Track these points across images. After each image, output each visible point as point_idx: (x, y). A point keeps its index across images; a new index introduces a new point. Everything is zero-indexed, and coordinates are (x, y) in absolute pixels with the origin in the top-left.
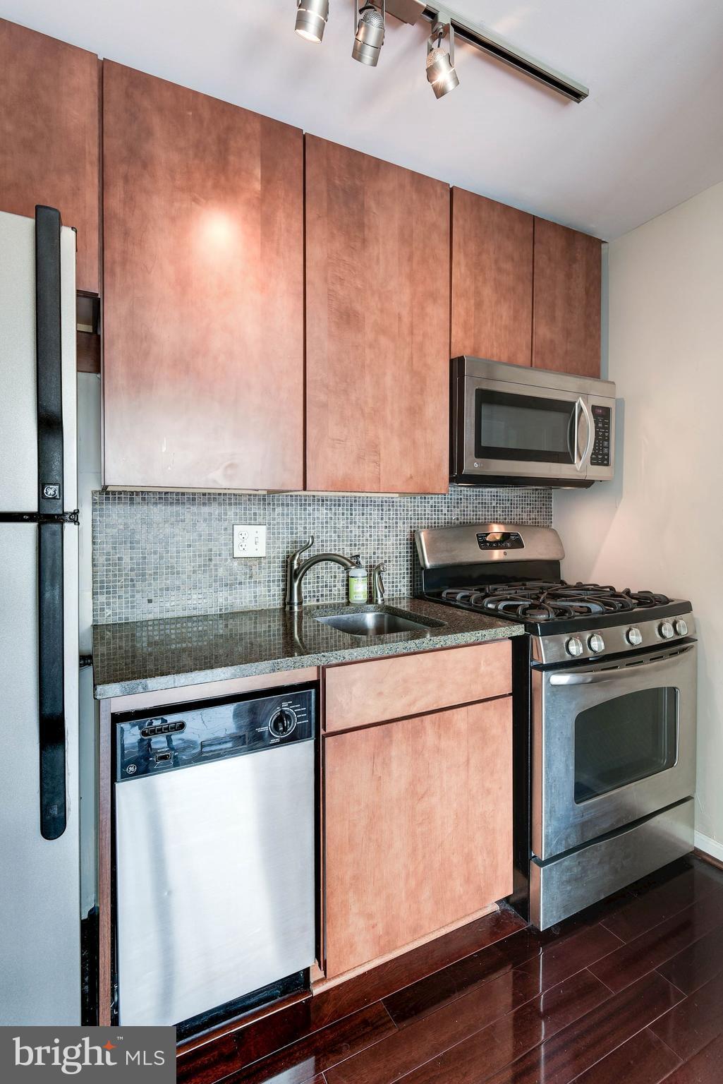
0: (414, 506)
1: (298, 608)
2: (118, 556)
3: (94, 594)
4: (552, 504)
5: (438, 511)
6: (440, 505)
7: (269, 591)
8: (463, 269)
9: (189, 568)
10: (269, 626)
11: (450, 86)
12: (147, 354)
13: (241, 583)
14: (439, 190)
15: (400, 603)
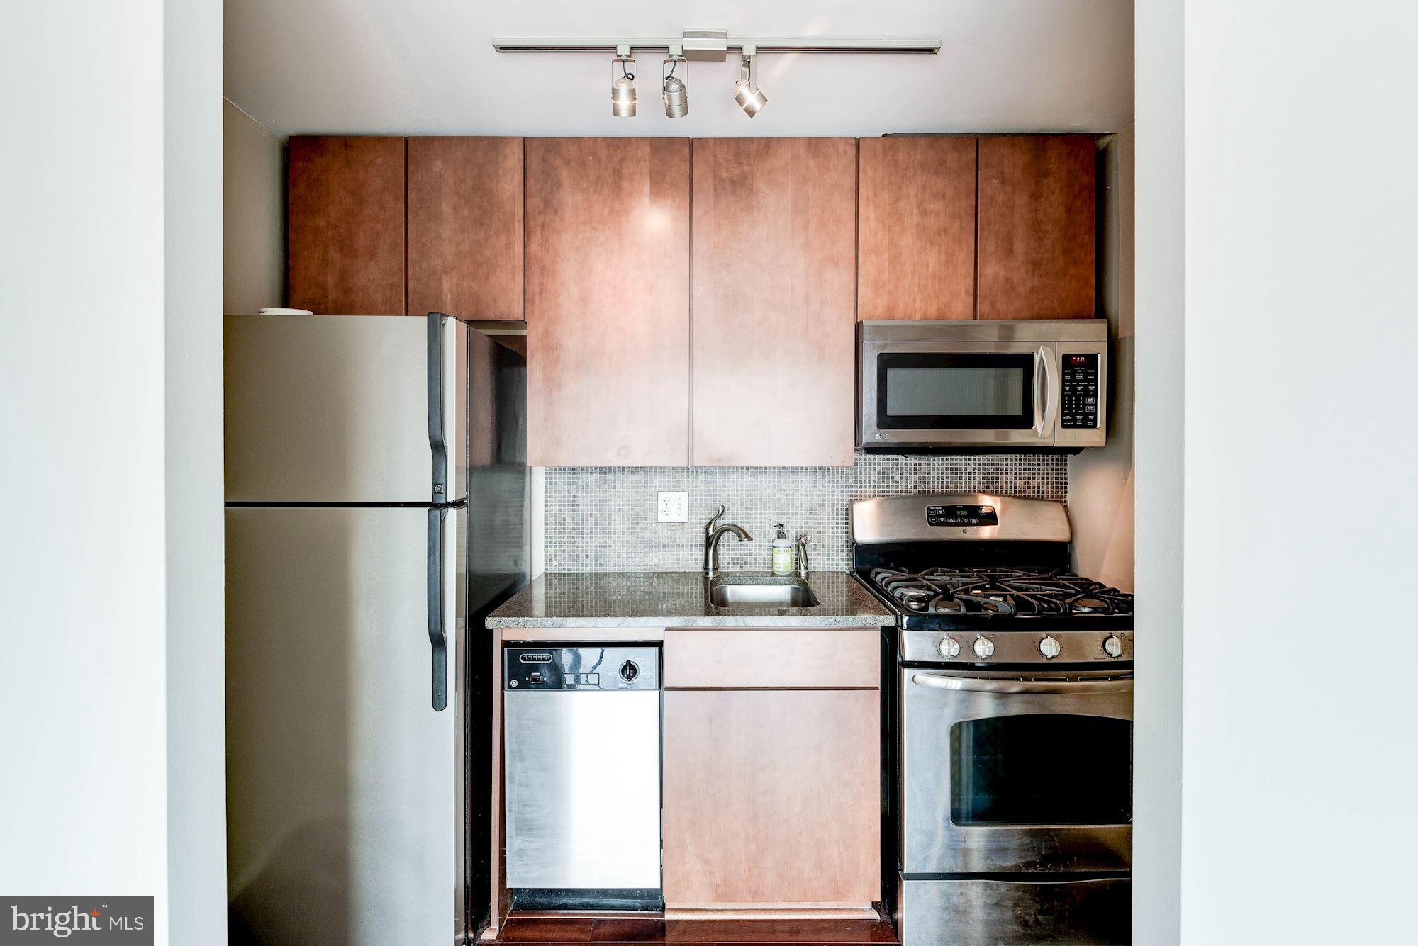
0: (856, 473)
1: (713, 574)
2: (563, 517)
3: (546, 547)
4: (1068, 468)
5: (888, 478)
6: (891, 471)
7: (692, 555)
8: (872, 223)
9: (619, 530)
10: (692, 588)
11: (757, 106)
12: (557, 361)
13: (664, 546)
14: (841, 147)
15: (838, 578)
